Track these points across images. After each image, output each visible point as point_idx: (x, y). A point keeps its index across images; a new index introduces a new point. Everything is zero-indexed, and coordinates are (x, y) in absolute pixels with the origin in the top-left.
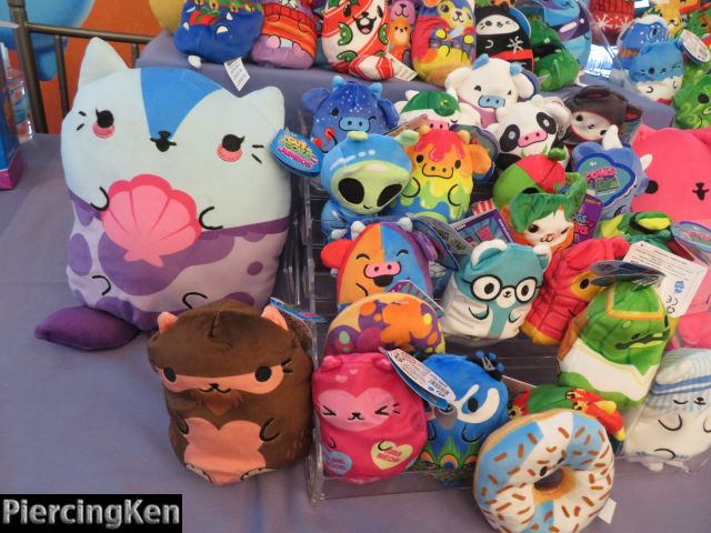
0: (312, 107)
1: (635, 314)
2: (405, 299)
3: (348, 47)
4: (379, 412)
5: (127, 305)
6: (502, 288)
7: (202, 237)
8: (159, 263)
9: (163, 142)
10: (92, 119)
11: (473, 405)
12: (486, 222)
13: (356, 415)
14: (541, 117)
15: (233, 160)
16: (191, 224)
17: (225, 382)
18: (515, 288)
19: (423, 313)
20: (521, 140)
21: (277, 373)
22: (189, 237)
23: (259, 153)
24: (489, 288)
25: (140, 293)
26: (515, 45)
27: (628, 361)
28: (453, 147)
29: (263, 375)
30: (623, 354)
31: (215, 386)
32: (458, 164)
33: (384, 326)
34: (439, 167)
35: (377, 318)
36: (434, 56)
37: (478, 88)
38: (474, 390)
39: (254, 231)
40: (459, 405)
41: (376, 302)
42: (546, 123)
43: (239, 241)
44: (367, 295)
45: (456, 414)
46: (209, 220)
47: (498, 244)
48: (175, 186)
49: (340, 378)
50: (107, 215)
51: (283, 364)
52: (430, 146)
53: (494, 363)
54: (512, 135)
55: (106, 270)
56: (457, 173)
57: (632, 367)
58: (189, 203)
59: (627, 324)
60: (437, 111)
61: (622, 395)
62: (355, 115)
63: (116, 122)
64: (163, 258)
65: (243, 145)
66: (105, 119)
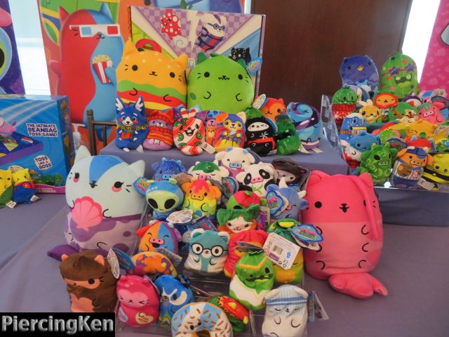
0: (155, 169)
1: (248, 266)
2: (156, 256)
3: (181, 142)
4: (141, 302)
5: (77, 245)
6: (203, 249)
7: (103, 220)
8: (87, 230)
9: (93, 185)
10: (74, 175)
11: (175, 297)
12: (203, 220)
13: (131, 301)
14: (261, 171)
15: (117, 191)
16: (100, 215)
17: (79, 283)
18: (211, 250)
19: (162, 262)
20: (252, 180)
21: (97, 282)
22: (98, 221)
23: (129, 188)
24: (198, 249)
25: (81, 241)
26: (264, 136)
27: (254, 288)
28: (203, 187)
29: (91, 282)
30: (253, 284)
31: (75, 284)
32: (206, 194)
33: (144, 265)
34: (197, 195)
35: (143, 262)
36: (219, 143)
37: (228, 160)
38: (175, 291)
39: (126, 219)
40: (170, 296)
41: (144, 255)
42: (264, 174)
43: (118, 222)
44: (148, 250)
45: (168, 300)
46: (106, 214)
47: (201, 230)
48: (95, 201)
49: (127, 285)
50: (73, 210)
51: (100, 278)
52: (194, 187)
53: (186, 280)
54: (249, 178)
55: (73, 232)
56: (206, 198)
57: (254, 290)
58: (99, 207)
59: (245, 270)
60: (204, 171)
61: (247, 302)
62: (167, 173)
63: (80, 177)
64: (89, 228)
65: (122, 186)
66: (77, 176)
